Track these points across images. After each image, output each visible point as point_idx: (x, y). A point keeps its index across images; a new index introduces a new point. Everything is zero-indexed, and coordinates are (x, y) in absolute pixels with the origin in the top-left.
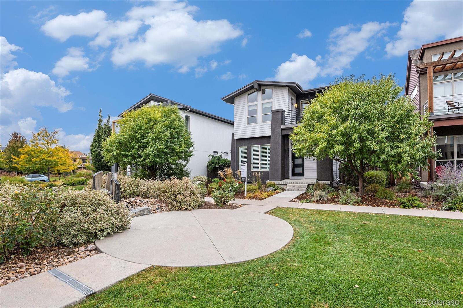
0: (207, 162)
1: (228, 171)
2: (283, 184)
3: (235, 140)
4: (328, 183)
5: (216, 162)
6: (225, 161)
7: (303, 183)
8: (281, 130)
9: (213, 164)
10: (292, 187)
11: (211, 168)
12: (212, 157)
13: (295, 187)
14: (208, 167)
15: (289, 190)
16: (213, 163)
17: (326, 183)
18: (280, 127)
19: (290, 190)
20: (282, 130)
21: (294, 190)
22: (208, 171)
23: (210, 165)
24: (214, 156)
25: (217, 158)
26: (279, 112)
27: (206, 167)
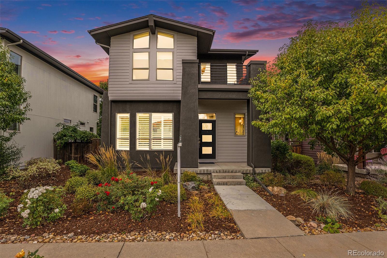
0: (54, 134)
1: (108, 155)
2: (202, 173)
3: (110, 103)
4: (268, 170)
5: (70, 135)
6: (84, 133)
7: (234, 172)
8: (197, 91)
9: (64, 138)
10: (221, 178)
11: (61, 143)
12: (64, 127)
13: (225, 178)
14: (55, 141)
15: (219, 183)
16: (65, 136)
17: (265, 170)
18: (196, 86)
19: (221, 185)
20: (199, 91)
21: (228, 184)
22: (55, 148)
23: (58, 139)
24: (66, 126)
25: (71, 129)
26: (194, 65)
27: (53, 142)
